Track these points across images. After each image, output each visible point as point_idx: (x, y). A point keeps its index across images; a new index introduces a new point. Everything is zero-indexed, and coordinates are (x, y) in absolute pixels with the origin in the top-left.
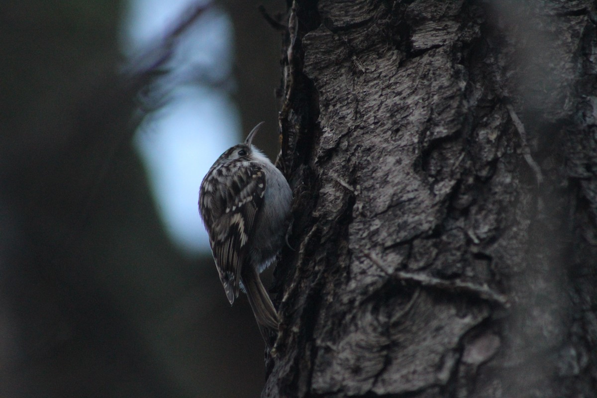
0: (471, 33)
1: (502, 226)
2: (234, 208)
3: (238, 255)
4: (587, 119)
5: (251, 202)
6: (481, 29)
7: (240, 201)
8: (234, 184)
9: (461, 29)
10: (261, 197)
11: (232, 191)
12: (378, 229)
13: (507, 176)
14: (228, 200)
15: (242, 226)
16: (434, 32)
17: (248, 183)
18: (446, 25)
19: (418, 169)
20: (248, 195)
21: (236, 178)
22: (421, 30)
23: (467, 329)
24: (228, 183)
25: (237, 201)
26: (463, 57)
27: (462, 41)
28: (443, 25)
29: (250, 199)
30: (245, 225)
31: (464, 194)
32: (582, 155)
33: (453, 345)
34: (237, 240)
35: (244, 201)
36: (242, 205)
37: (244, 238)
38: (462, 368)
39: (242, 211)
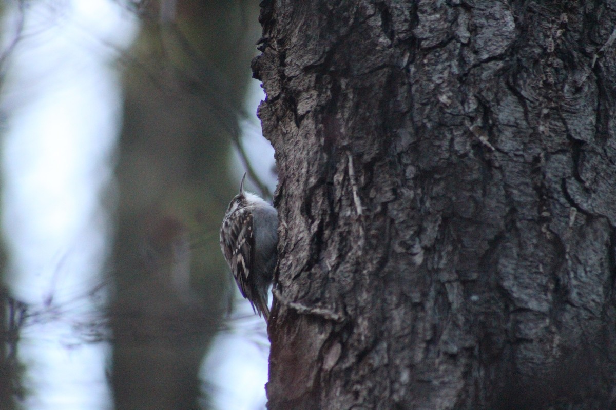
0: (325, 97)
1: (344, 252)
2: (237, 250)
3: (247, 285)
4: (398, 148)
5: (246, 243)
6: (331, 92)
7: (239, 244)
8: (233, 233)
9: (319, 96)
10: (251, 237)
11: (232, 238)
12: (291, 263)
13: (348, 210)
14: (232, 245)
15: (243, 263)
16: (306, 101)
17: (241, 229)
18: (311, 94)
19: (303, 213)
20: (243, 238)
21: (233, 228)
22: (301, 99)
23: (322, 343)
24: (230, 232)
25: (237, 245)
26: (323, 118)
27: (320, 106)
28: (309, 94)
29: (244, 241)
30: (245, 261)
31: (326, 229)
32: (389, 182)
33: (316, 358)
34: (243, 275)
35: (241, 243)
36: (241, 247)
37: (247, 272)
38: (322, 374)
39: (241, 251)
